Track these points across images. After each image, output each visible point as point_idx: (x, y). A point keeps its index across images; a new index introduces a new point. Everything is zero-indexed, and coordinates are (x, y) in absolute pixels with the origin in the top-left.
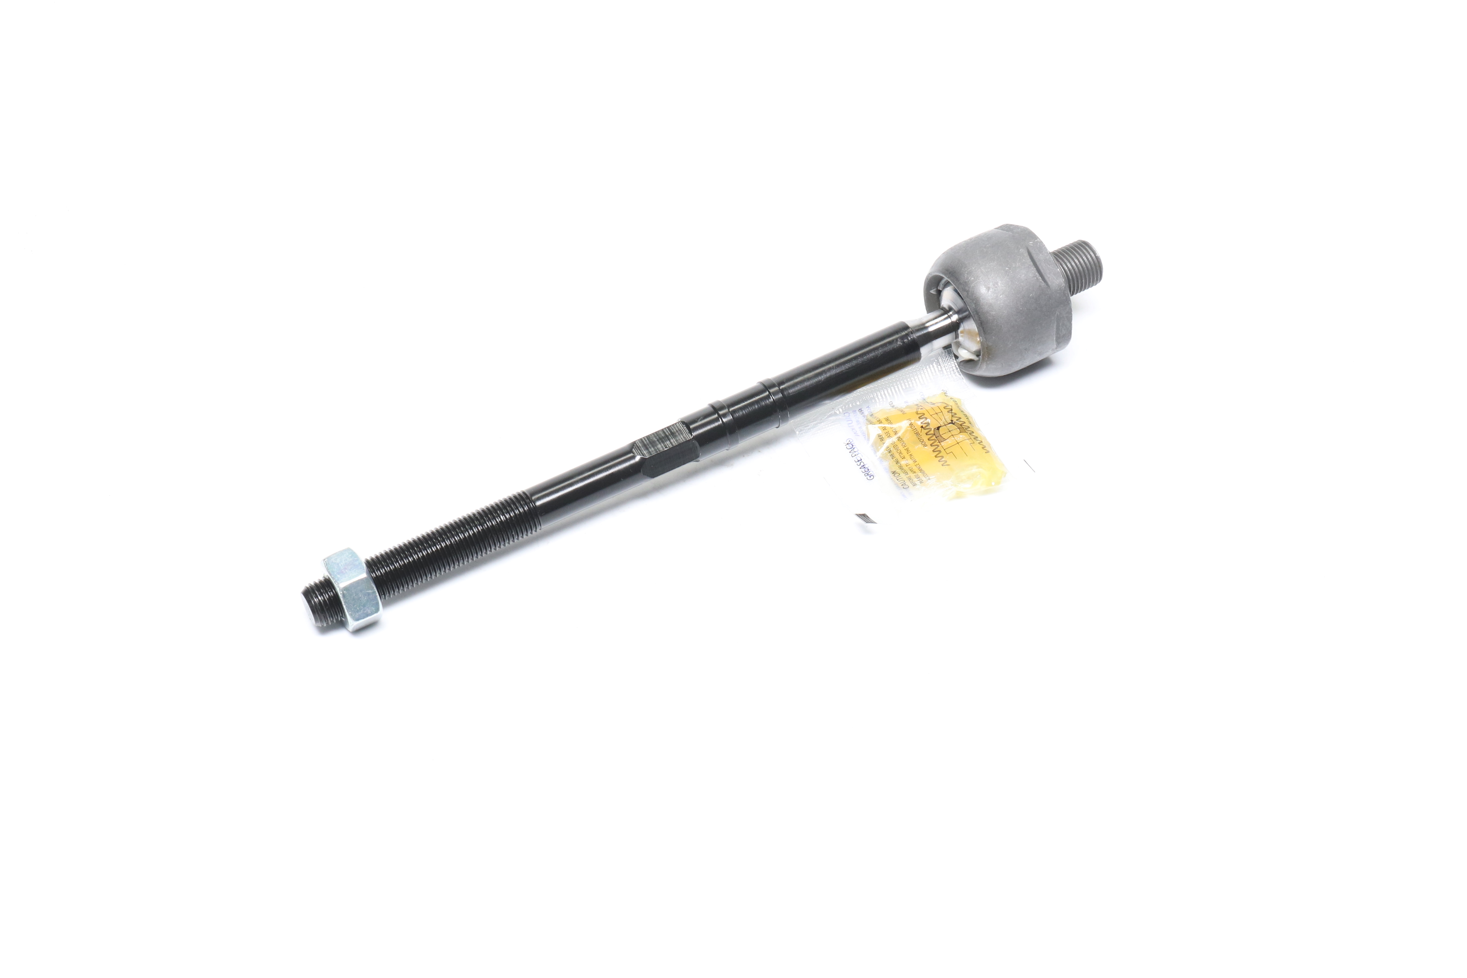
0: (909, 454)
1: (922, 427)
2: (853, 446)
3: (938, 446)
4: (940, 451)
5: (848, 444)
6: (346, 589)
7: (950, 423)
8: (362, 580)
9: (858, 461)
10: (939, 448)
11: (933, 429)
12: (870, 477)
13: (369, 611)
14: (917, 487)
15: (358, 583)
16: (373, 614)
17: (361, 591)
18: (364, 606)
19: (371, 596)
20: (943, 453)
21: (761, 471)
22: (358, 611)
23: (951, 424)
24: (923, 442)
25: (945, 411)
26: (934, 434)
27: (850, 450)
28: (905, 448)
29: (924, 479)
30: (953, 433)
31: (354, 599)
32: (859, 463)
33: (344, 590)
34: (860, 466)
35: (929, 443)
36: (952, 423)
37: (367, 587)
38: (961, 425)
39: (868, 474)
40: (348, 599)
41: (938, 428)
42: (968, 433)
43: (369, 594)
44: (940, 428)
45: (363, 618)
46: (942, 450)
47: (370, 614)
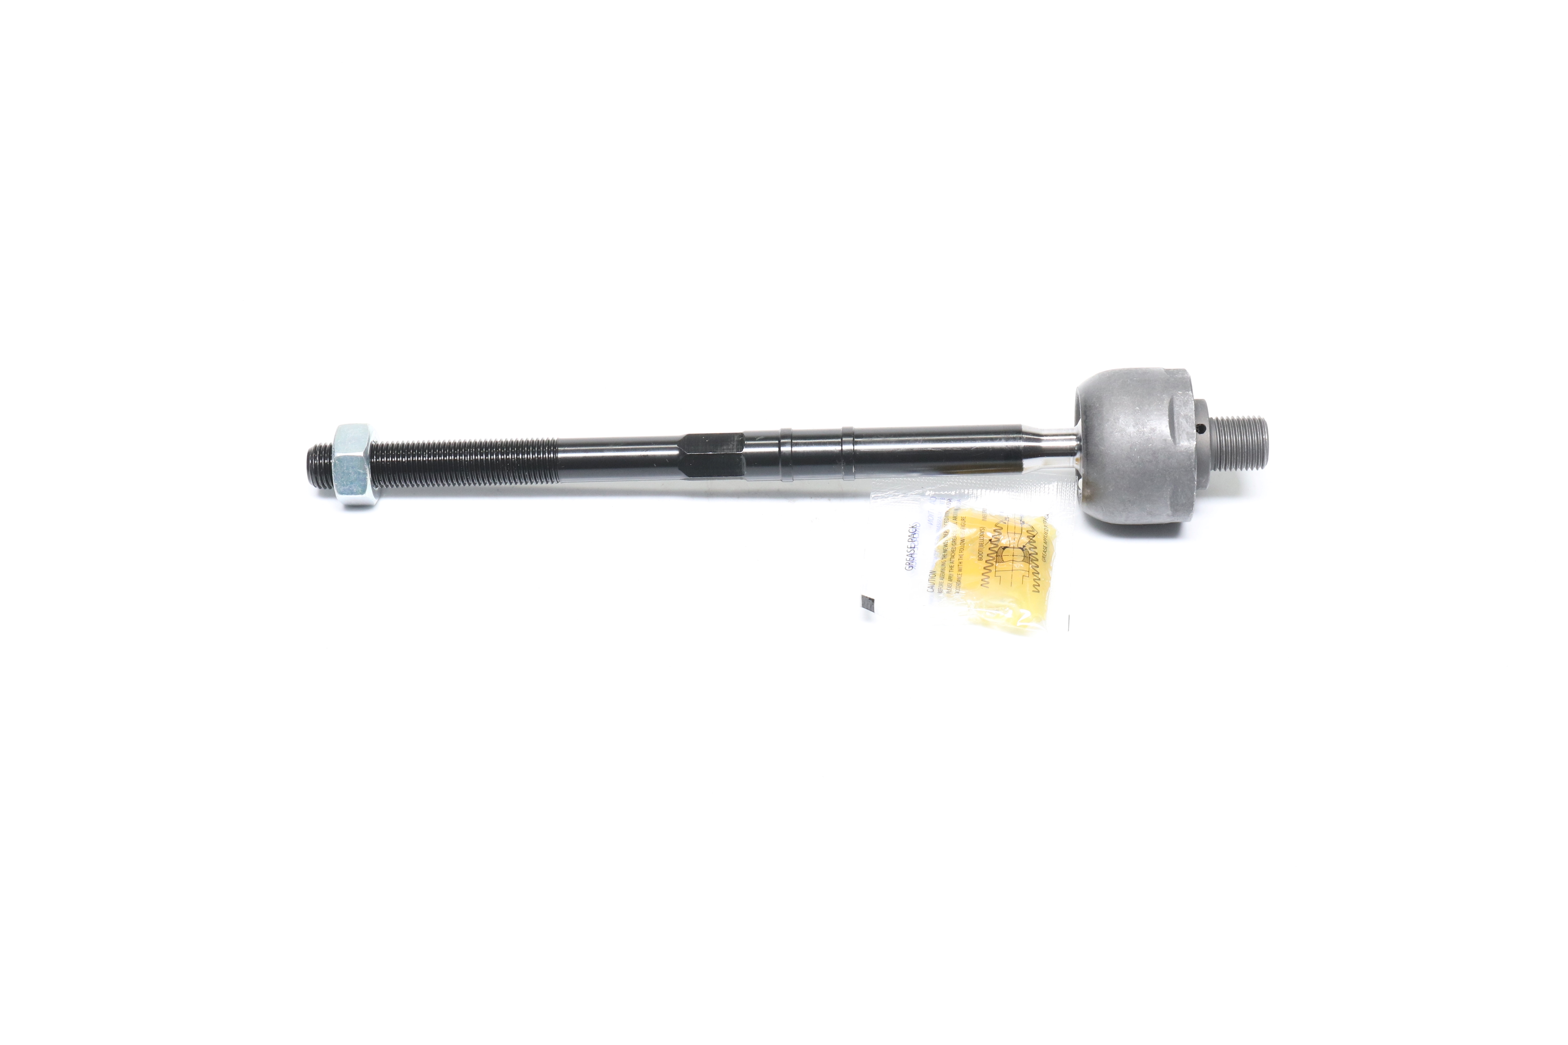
0: (960, 561)
1: (990, 540)
2: (916, 530)
3: (992, 565)
4: (990, 571)
5: (913, 527)
6: (339, 459)
7: (1020, 548)
8: (357, 457)
9: (911, 548)
10: (993, 568)
11: (999, 547)
12: (909, 567)
13: (355, 490)
14: (941, 595)
15: (352, 458)
16: (358, 494)
17: (352, 468)
18: (351, 483)
19: (361, 476)
20: (991, 575)
21: (816, 518)
22: (344, 485)
23: (1020, 550)
24: (980, 555)
25: (1025, 534)
26: (997, 552)
27: (911, 534)
28: (960, 554)
29: (954, 590)
30: (1015, 558)
31: (343, 472)
32: (909, 550)
33: (337, 460)
34: (909, 553)
35: (985, 558)
36: (1022, 549)
37: (359, 466)
38: (1030, 555)
39: (910, 565)
40: (338, 469)
41: (1005, 548)
42: (1030, 566)
43: (359, 473)
44: (1007, 549)
45: (348, 494)
46: (993, 571)
47: (355, 493)
